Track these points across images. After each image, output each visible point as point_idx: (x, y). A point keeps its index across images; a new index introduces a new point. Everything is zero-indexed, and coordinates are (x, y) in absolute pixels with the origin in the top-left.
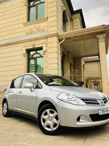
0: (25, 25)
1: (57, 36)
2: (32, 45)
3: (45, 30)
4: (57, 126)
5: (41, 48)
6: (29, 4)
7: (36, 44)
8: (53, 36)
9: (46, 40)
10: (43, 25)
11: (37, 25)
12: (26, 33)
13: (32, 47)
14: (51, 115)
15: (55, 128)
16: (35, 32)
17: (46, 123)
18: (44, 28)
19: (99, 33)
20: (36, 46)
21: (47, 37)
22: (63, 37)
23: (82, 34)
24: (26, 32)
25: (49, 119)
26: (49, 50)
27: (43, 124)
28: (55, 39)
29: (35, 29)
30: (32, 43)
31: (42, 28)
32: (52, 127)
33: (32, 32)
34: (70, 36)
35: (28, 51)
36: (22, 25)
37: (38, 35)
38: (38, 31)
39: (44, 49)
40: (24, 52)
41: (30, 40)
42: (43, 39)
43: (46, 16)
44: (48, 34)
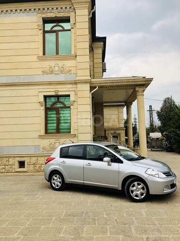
0: (40, 59)
1: (90, 83)
2: (53, 90)
3: (73, 72)
4: (144, 195)
5: (69, 96)
7: (60, 90)
8: (85, 82)
9: (75, 86)
10: (69, 64)
11: (60, 63)
12: (43, 72)
13: (53, 94)
14: (139, 187)
15: (142, 197)
16: (57, 73)
17: (134, 193)
18: (70, 68)
20: (60, 93)
21: (76, 83)
22: (95, 85)
24: (43, 69)
25: (137, 190)
26: (80, 101)
27: (132, 195)
28: (87, 87)
29: (57, 69)
31: (68, 69)
32: (140, 195)
33: (52, 71)
34: (105, 84)
35: (45, 97)
36: (35, 58)
37: (61, 78)
38: (62, 72)
39: (72, 98)
40: (42, 99)
41: (50, 83)
42: (70, 84)
43: (73, 53)
44: (78, 78)
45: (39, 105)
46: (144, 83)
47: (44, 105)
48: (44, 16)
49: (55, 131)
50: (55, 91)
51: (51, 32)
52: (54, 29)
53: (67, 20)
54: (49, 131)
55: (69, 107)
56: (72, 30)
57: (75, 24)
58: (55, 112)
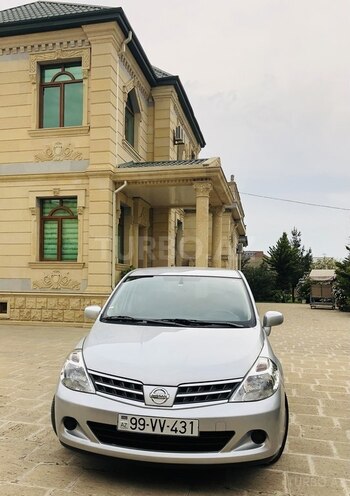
0: (33, 135)
1: (111, 176)
2: (51, 188)
3: (84, 156)
5: (76, 198)
6: (42, 77)
7: (62, 188)
8: (101, 174)
9: (85, 181)
10: (78, 142)
11: (65, 141)
12: (37, 157)
13: (51, 194)
16: (58, 158)
18: (80, 151)
19: (198, 180)
20: (62, 194)
21: (86, 176)
22: (122, 179)
23: (162, 177)
24: (37, 153)
26: (93, 207)
28: (106, 183)
29: (58, 151)
30: (51, 182)
31: (75, 151)
33: (51, 156)
34: (137, 178)
35: (42, 201)
36: (24, 133)
37: (64, 167)
38: (67, 157)
39: (80, 202)
40: (33, 203)
41: (48, 177)
42: (79, 177)
43: (84, 123)
44: (90, 168)
45: (29, 213)
46: (205, 175)
47: (38, 213)
48: (40, 59)
49: (55, 257)
50: (55, 191)
51: (53, 85)
52: (57, 80)
53: (78, 63)
54: (46, 256)
55: (76, 218)
56: (85, 82)
57: (89, 70)
58: (56, 226)
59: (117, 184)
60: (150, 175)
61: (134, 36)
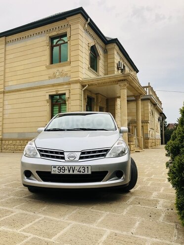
0: (48, 68)
1: (80, 82)
2: (54, 90)
3: (69, 75)
5: (65, 94)
6: (52, 43)
7: (59, 90)
8: (75, 82)
9: (69, 86)
10: (66, 69)
11: (60, 69)
12: (49, 77)
13: (55, 93)
16: (58, 77)
18: (67, 72)
19: (120, 81)
20: (60, 93)
21: (69, 83)
22: (86, 83)
23: (104, 81)
24: (49, 75)
26: (72, 97)
28: (78, 86)
29: (58, 74)
30: (55, 88)
31: (65, 73)
33: (55, 76)
34: (92, 83)
35: (52, 97)
36: (44, 68)
37: (61, 80)
38: (62, 76)
39: (67, 96)
40: (48, 98)
41: (53, 85)
42: (66, 84)
43: (69, 60)
44: (71, 80)
45: (46, 102)
47: (50, 102)
48: (50, 35)
51: (56, 45)
52: (58, 43)
53: (65, 35)
55: (66, 103)
56: (69, 42)
57: (70, 37)
58: (58, 107)
59: (83, 86)
60: (98, 80)
61: (91, 20)
